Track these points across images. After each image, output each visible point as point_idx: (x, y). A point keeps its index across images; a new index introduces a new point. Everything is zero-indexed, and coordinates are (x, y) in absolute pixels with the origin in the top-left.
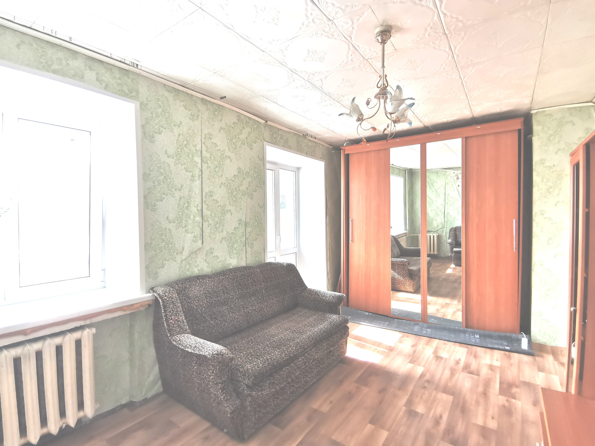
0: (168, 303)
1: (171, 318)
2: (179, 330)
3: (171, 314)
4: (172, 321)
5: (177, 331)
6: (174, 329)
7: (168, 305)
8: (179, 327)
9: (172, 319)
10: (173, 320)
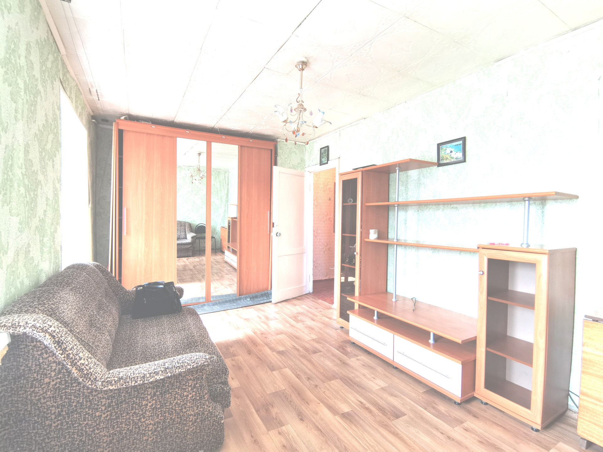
0: (62, 336)
1: (79, 357)
2: (100, 370)
3: (75, 351)
4: (82, 361)
5: (99, 372)
6: (93, 371)
7: (64, 340)
8: (97, 366)
9: (82, 358)
10: (84, 359)
